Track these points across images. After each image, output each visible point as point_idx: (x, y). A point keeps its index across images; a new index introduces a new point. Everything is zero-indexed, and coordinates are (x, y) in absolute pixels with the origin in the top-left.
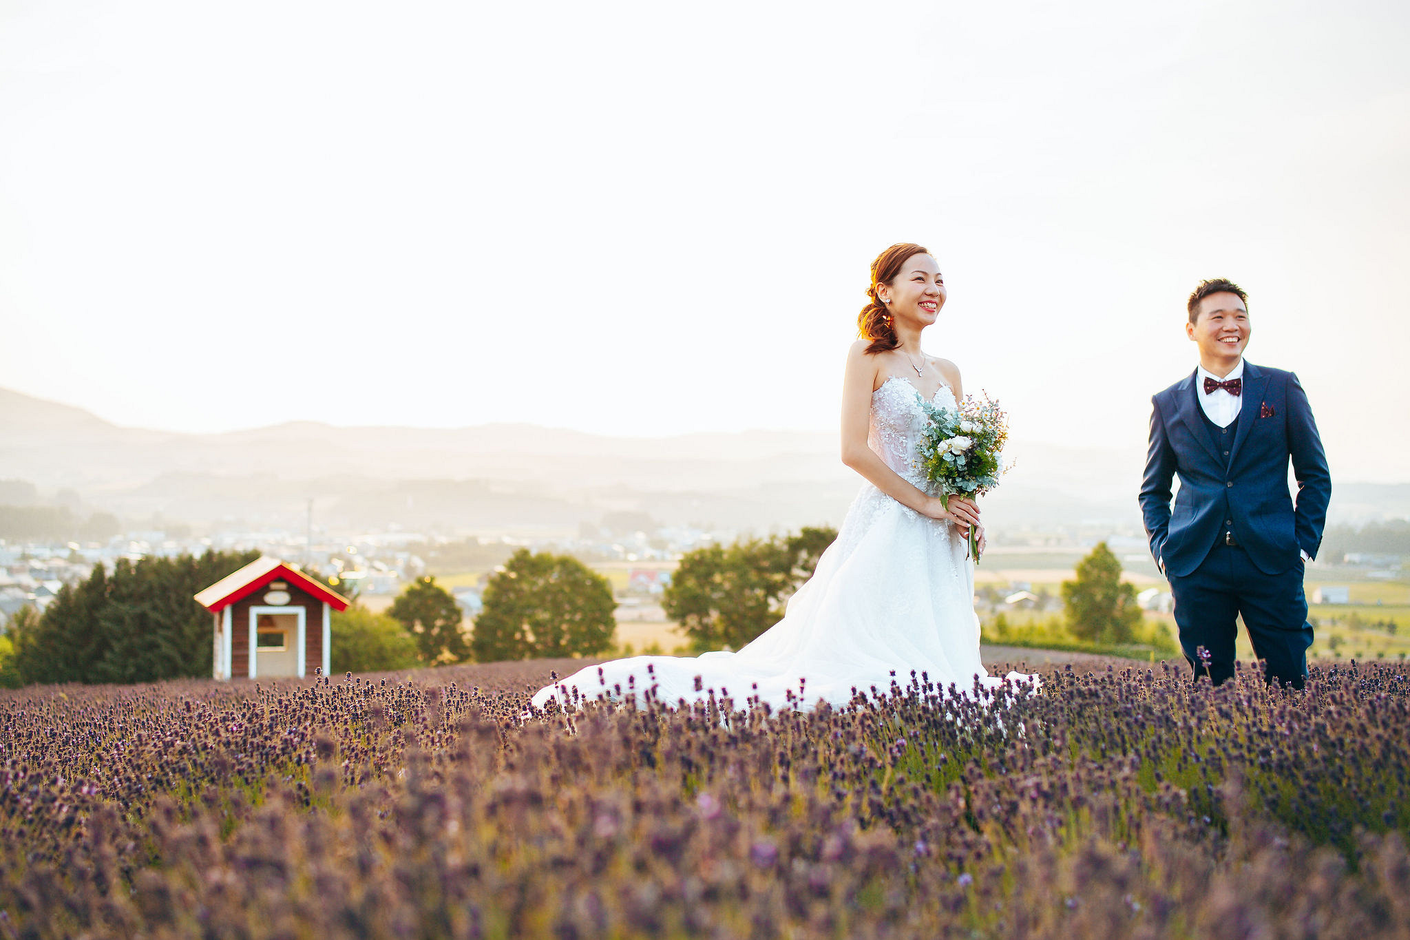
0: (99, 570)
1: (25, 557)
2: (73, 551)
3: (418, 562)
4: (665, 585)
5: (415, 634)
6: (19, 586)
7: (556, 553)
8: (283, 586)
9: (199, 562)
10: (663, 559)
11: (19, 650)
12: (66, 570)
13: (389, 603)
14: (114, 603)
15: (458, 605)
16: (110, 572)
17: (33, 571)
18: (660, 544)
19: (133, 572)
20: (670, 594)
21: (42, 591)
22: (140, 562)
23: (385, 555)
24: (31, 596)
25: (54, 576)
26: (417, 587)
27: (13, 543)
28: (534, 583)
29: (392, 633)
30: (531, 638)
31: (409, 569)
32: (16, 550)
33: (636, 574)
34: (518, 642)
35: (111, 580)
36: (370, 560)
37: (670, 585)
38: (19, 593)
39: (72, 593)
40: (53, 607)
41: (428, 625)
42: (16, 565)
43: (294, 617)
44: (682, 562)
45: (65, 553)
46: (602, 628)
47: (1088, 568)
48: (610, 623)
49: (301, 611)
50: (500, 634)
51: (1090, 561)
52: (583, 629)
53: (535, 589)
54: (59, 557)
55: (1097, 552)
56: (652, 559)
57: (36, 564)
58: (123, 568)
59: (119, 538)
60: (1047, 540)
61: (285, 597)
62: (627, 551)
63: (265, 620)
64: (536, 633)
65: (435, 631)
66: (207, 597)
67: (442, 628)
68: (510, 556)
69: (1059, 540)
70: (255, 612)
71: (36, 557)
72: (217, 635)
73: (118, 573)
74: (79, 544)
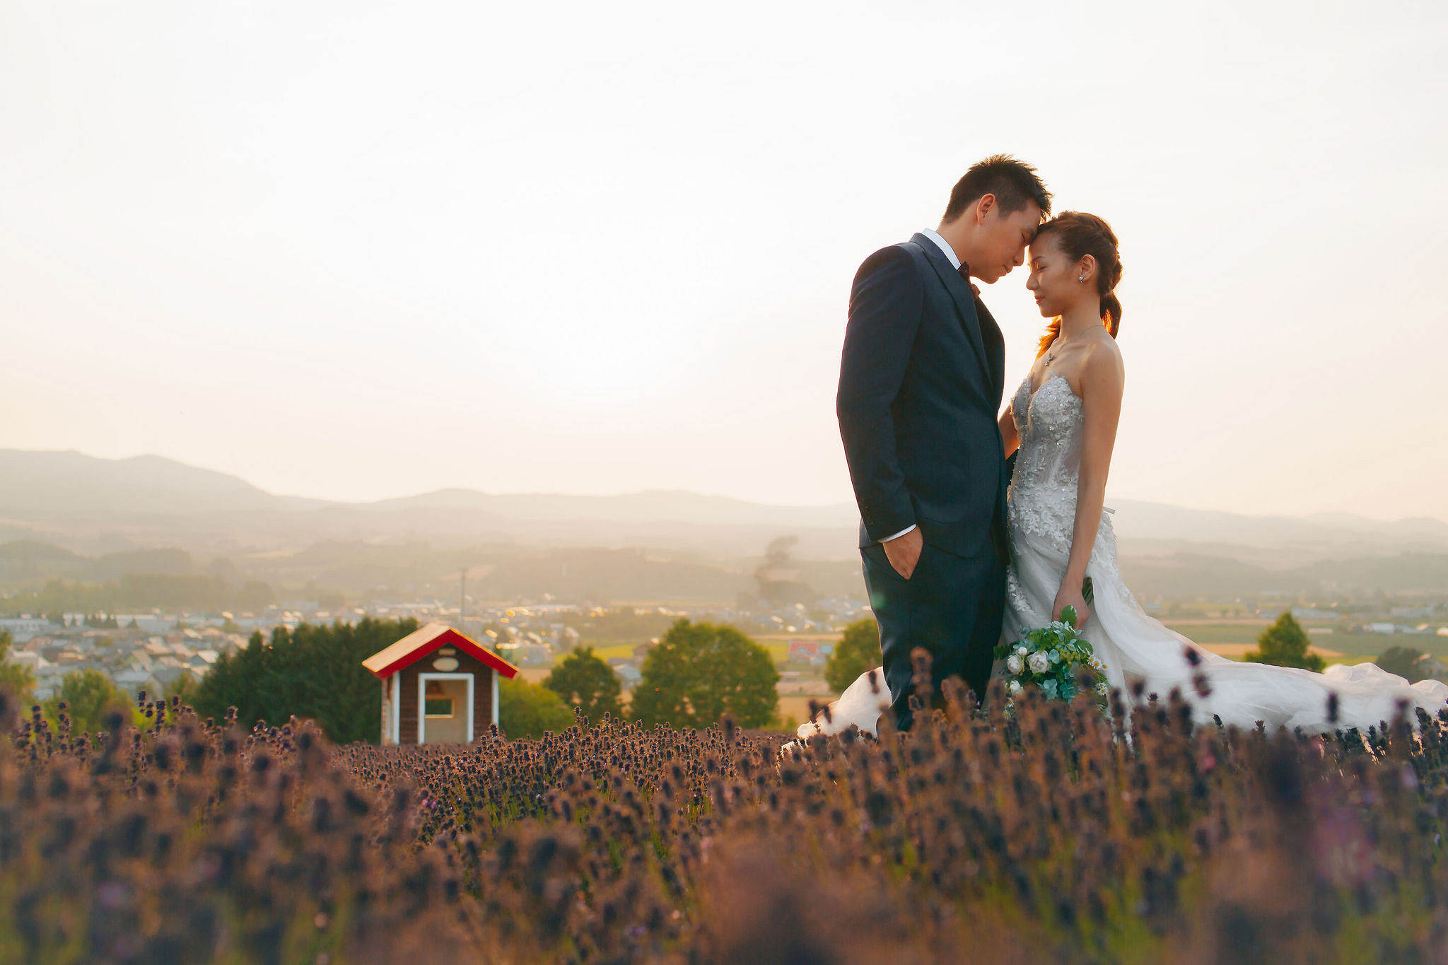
0: (256, 640)
1: (180, 627)
2: (227, 620)
3: (572, 633)
4: (828, 657)
5: (574, 705)
6: (174, 655)
7: (716, 624)
8: (452, 652)
10: (824, 632)
12: (221, 639)
13: (547, 673)
14: (271, 672)
15: (616, 677)
16: (267, 641)
17: (188, 639)
18: (819, 616)
19: (291, 641)
20: (833, 665)
21: (197, 660)
22: (297, 630)
23: (539, 624)
24: (186, 665)
25: (209, 645)
26: (575, 657)
27: (169, 612)
28: (694, 655)
29: (551, 705)
30: (691, 711)
31: (564, 641)
32: (171, 619)
33: (795, 646)
34: (679, 713)
35: (268, 648)
36: (525, 630)
37: (834, 656)
38: (174, 662)
39: (229, 663)
40: (210, 675)
41: (586, 698)
42: (172, 634)
43: (463, 683)
44: (846, 633)
45: (220, 622)
46: (764, 701)
47: (1272, 640)
48: (773, 697)
49: (470, 678)
50: (659, 706)
51: (1274, 633)
52: (745, 701)
53: (695, 660)
54: (213, 626)
55: (1281, 623)
56: (812, 631)
57: (191, 633)
58: (280, 636)
59: (273, 607)
60: (1224, 612)
61: (453, 664)
62: (787, 622)
63: (433, 686)
64: (696, 706)
65: (594, 703)
66: (377, 663)
67: (600, 699)
68: (666, 628)
69: (1237, 613)
70: (423, 678)
71: (191, 627)
72: (386, 702)
73: (275, 641)
74: (234, 614)
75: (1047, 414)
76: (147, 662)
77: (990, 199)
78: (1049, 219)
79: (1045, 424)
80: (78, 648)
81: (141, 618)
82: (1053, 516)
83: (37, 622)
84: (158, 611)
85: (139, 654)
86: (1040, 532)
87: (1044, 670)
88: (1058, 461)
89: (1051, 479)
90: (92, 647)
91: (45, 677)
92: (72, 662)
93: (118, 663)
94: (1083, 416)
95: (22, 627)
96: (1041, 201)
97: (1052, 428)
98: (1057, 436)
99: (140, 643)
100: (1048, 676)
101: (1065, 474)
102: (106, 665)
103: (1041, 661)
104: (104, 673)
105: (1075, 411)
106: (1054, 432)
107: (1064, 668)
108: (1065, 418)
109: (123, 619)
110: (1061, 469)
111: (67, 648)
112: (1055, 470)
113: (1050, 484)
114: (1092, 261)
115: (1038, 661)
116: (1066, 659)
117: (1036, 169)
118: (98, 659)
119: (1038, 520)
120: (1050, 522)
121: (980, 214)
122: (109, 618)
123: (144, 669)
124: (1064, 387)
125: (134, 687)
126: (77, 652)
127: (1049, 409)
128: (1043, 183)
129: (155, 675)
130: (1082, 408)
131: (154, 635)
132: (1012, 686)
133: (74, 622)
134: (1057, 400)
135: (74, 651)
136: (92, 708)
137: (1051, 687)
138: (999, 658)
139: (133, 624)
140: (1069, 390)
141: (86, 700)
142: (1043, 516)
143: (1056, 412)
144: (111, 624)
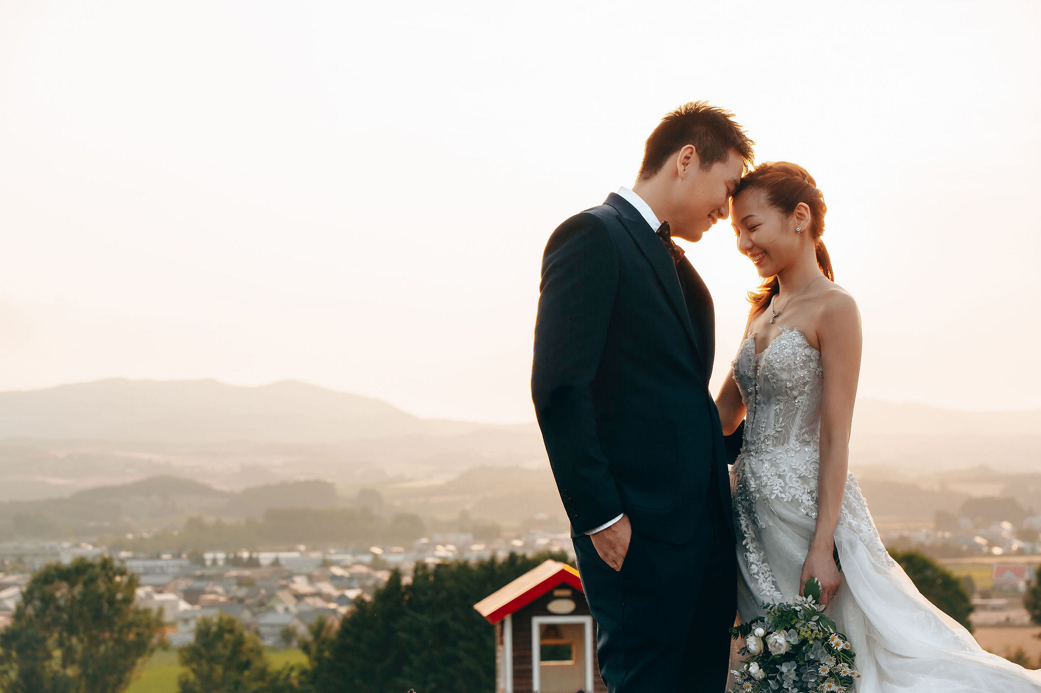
0: (396, 575)
1: (326, 564)
2: (376, 556)
6: (319, 594)
8: (567, 593)
9: (501, 567)
11: (315, 663)
12: (368, 576)
14: (412, 613)
16: (407, 580)
17: (334, 578)
19: (432, 578)
21: (341, 599)
22: (438, 566)
24: (332, 606)
27: (314, 549)
32: (316, 555)
33: (1002, 569)
35: (408, 587)
38: (319, 603)
42: (317, 572)
43: (581, 626)
45: (367, 559)
49: (587, 620)
54: (360, 563)
56: (1020, 552)
57: (337, 571)
58: (420, 573)
59: (424, 540)
61: (567, 606)
62: (991, 544)
63: (549, 631)
66: (487, 607)
70: (537, 622)
71: (337, 563)
72: (499, 648)
73: (415, 579)
74: (383, 549)
75: (783, 369)
76: (291, 603)
77: (690, 150)
78: (752, 169)
79: (782, 380)
80: (219, 589)
81: (284, 555)
82: (799, 478)
83: (177, 562)
84: (302, 548)
85: (285, 595)
86: (786, 497)
87: (783, 651)
88: (798, 420)
89: (792, 440)
90: (234, 588)
91: (186, 621)
92: (213, 604)
93: (261, 604)
94: (821, 370)
95: (161, 568)
96: (743, 149)
97: (789, 385)
98: (795, 393)
99: (283, 582)
100: (787, 657)
101: (806, 432)
102: (249, 607)
103: (780, 641)
104: (246, 616)
105: (813, 365)
106: (792, 389)
107: (804, 648)
108: (802, 373)
109: (265, 558)
110: (801, 428)
111: (208, 589)
112: (795, 430)
113: (791, 445)
114: (806, 209)
115: (776, 642)
116: (807, 638)
117: (734, 115)
118: (241, 601)
119: (783, 484)
120: (796, 485)
121: (680, 168)
122: (250, 558)
123: (287, 610)
124: (799, 340)
125: (277, 630)
126: (217, 593)
127: (786, 364)
128: (742, 130)
129: (301, 616)
130: (820, 361)
131: (299, 574)
132: (751, 669)
133: (215, 561)
134: (793, 353)
135: (215, 593)
136: (227, 652)
137: (789, 671)
138: (740, 637)
139: (276, 563)
140: (804, 342)
141: (220, 646)
142: (787, 480)
143: (793, 367)
144: (253, 563)
